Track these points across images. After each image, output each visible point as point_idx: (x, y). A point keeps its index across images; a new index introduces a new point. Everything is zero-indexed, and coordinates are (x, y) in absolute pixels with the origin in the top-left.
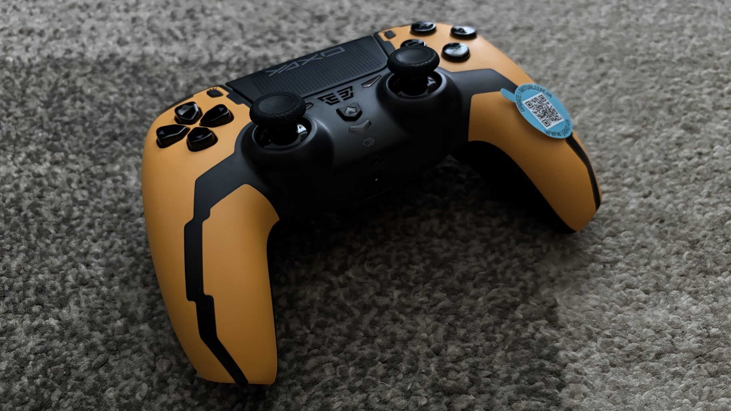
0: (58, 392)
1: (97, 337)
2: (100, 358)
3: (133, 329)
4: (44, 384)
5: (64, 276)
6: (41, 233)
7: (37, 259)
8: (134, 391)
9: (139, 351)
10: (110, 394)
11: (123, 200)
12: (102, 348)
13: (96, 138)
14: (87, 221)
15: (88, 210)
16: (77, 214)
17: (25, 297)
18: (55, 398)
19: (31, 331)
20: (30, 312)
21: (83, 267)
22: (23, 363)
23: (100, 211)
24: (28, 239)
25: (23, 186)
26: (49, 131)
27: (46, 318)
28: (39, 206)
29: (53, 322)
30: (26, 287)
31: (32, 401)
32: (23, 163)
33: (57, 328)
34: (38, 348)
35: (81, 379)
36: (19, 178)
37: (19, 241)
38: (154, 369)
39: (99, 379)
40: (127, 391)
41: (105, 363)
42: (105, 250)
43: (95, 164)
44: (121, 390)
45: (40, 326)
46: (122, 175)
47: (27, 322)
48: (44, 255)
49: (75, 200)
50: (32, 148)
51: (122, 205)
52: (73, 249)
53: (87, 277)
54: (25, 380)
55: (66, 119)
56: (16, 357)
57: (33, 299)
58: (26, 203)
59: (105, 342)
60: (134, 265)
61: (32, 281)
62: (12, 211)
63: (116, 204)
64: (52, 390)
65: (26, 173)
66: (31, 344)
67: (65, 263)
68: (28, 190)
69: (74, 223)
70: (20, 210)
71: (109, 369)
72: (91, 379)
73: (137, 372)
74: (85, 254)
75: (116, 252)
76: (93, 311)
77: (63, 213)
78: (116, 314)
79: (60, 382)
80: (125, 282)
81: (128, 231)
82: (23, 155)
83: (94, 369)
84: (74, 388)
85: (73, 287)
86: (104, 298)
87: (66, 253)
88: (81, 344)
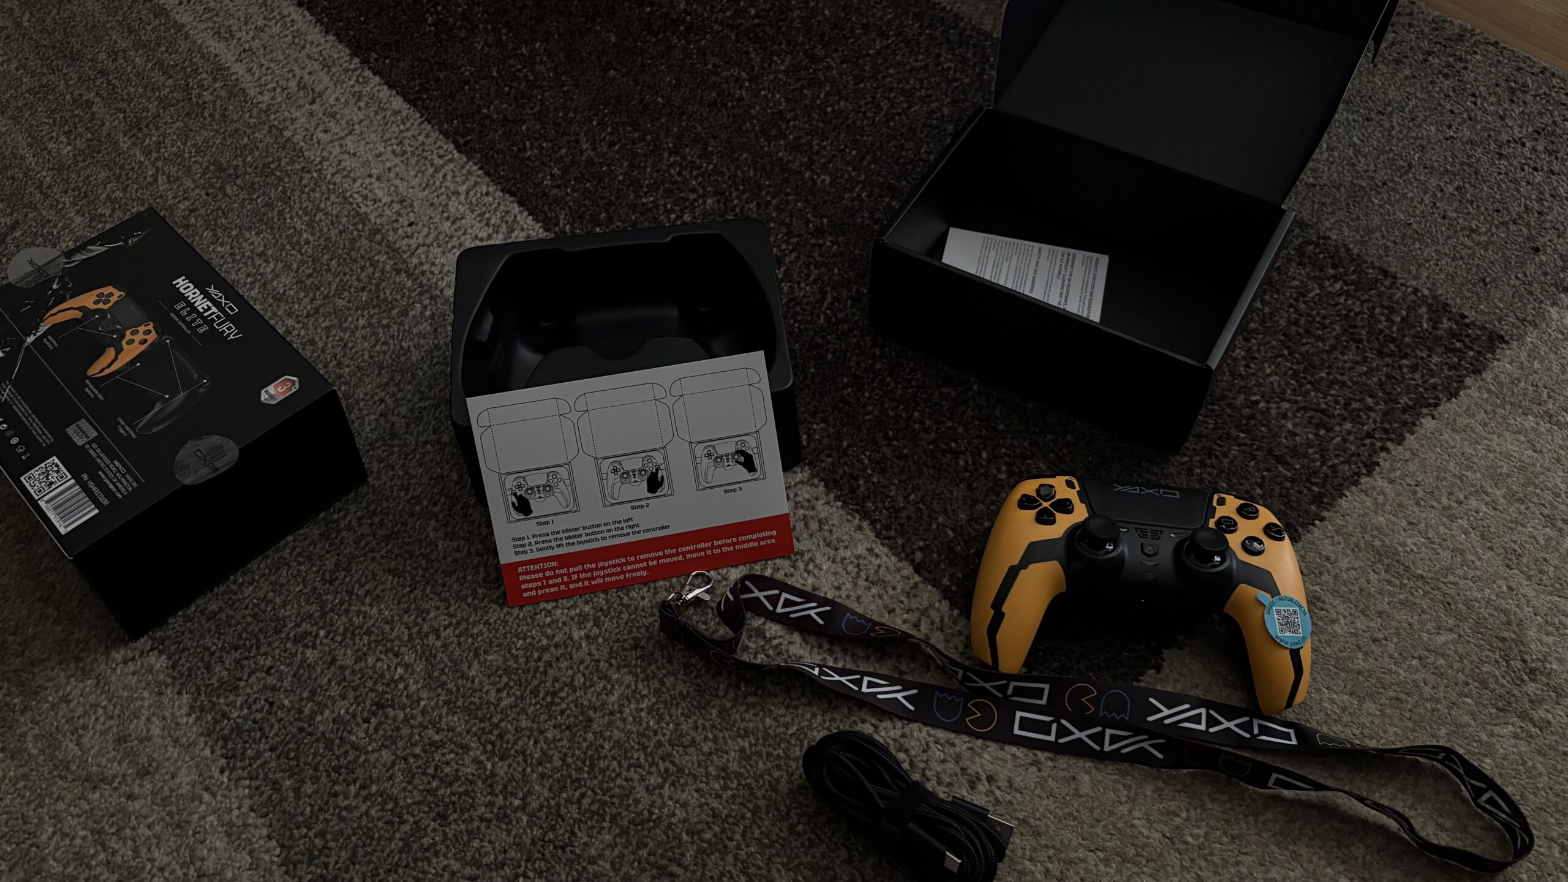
0: (455, 816)
1: (500, 801)
2: (489, 816)
3: (519, 814)
4: (454, 803)
5: (519, 738)
6: (535, 692)
7: (518, 709)
8: (487, 854)
9: (509, 832)
10: (476, 844)
11: (595, 709)
12: (495, 810)
13: (626, 637)
14: (564, 706)
15: (570, 698)
16: (563, 694)
17: (491, 733)
18: (452, 818)
19: (477, 761)
20: (485, 747)
21: (532, 742)
22: (457, 778)
23: (576, 706)
24: (526, 688)
25: (557, 639)
26: (607, 601)
27: (488, 760)
28: (551, 666)
29: (489, 766)
30: (497, 726)
31: (441, 808)
32: (572, 619)
33: (488, 772)
34: (470, 777)
35: (472, 820)
36: (561, 629)
37: (520, 685)
38: (505, 852)
39: (479, 828)
40: (482, 851)
41: (489, 821)
42: (554, 740)
43: (607, 661)
44: (482, 847)
45: (481, 762)
46: (613, 686)
47: (478, 753)
48: (523, 711)
49: (573, 680)
50: (587, 609)
51: (591, 713)
52: (538, 723)
53: (528, 752)
54: (448, 791)
55: (626, 600)
56: (457, 771)
57: (493, 738)
58: (546, 657)
59: (500, 808)
60: (556, 769)
61: (502, 725)
62: (536, 655)
63: (589, 708)
64: (455, 812)
65: (566, 629)
66: (469, 770)
67: (527, 728)
68: (557, 646)
69: (557, 700)
70: (540, 659)
71: (488, 827)
72: (476, 824)
73: (496, 845)
74: (542, 732)
75: (556, 748)
76: (511, 780)
77: (557, 685)
78: (521, 795)
79: (462, 811)
80: (542, 776)
81: (577, 738)
82: (578, 611)
83: (482, 819)
84: (463, 821)
85: (516, 752)
86: (523, 776)
87: (533, 722)
88: (489, 797)
